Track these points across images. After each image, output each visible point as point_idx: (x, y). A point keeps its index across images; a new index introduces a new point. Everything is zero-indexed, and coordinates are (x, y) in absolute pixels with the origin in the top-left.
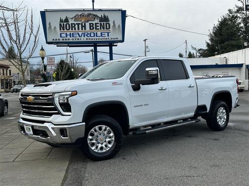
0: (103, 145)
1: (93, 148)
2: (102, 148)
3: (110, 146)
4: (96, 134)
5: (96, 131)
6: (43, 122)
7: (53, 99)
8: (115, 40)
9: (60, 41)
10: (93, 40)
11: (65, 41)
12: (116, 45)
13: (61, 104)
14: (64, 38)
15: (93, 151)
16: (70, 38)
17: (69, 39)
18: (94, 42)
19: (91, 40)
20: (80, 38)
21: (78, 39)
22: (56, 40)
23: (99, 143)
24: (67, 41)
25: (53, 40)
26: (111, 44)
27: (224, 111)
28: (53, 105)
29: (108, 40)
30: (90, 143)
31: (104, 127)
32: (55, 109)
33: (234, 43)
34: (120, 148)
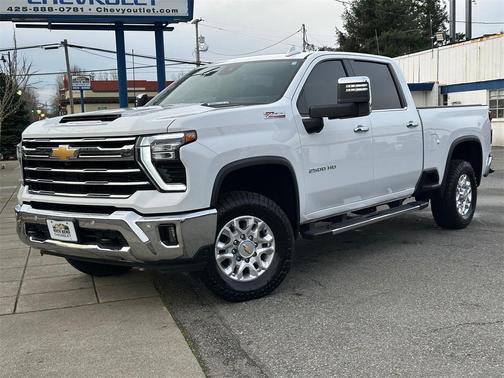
0: (251, 264)
1: (228, 271)
2: (246, 271)
3: (266, 265)
4: (233, 236)
5: (232, 229)
6: (110, 210)
7: (136, 152)
8: (171, 14)
9: (28, 12)
10: (115, 13)
11: (40, 12)
12: (172, 29)
13: (157, 164)
14: (40, 6)
15: (228, 277)
16: (55, 7)
17: (51, 9)
18: (116, 17)
19: (109, 13)
20: (79, 6)
21: (76, 9)
22: (17, 9)
23: (241, 258)
24: (47, 13)
25: (10, 9)
26: (158, 25)
27: (468, 183)
28: (138, 167)
29: (151, 14)
30: (219, 259)
31: (251, 220)
32: (143, 175)
33: (402, 34)
34: (287, 270)
